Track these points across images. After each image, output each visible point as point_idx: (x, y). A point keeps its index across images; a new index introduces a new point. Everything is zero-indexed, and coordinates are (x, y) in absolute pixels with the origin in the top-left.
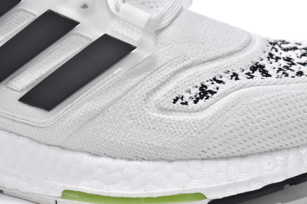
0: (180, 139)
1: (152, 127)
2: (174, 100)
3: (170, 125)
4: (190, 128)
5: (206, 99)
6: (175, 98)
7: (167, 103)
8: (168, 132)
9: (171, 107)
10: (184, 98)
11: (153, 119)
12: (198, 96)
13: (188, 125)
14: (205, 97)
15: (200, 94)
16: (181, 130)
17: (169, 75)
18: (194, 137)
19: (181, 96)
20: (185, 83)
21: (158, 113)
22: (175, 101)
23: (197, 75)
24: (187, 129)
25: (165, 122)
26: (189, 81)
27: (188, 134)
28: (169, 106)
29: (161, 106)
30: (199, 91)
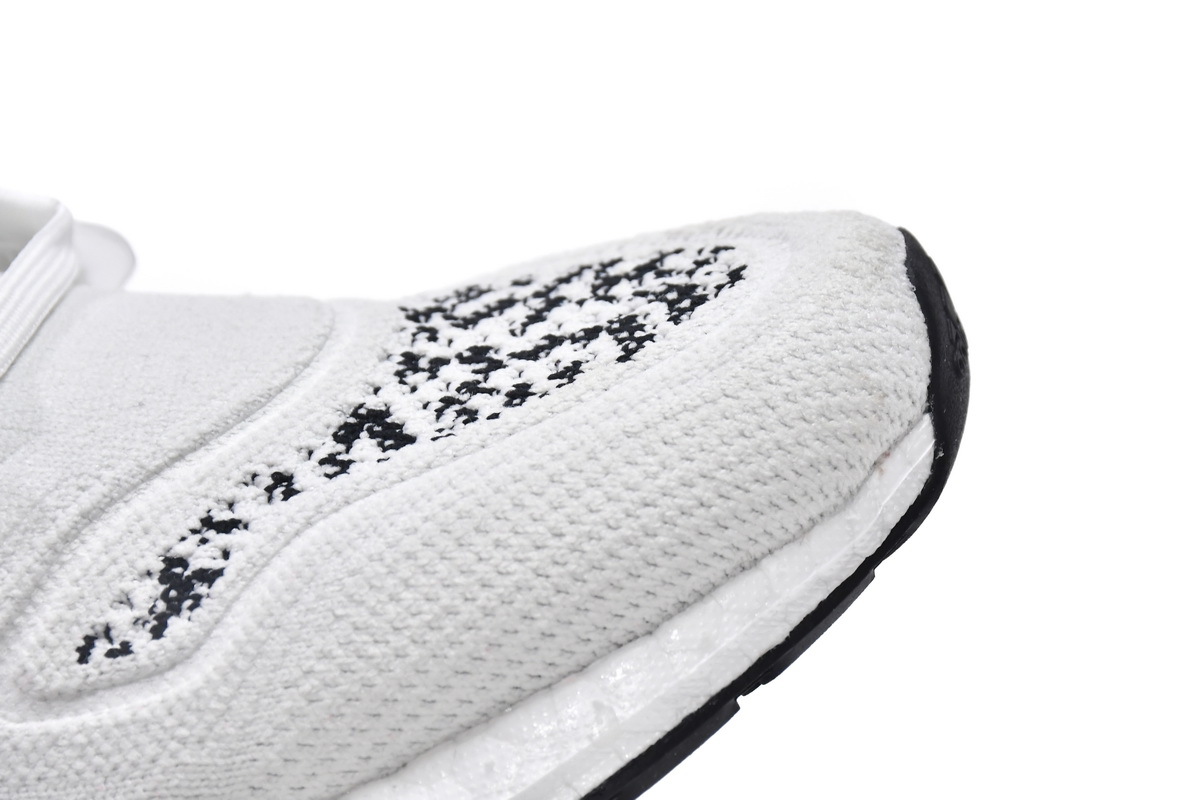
0: (139, 788)
1: (32, 776)
2: (79, 649)
3: (90, 750)
4: (161, 735)
5: (191, 608)
6: (82, 643)
7: (58, 669)
8: (93, 775)
9: (75, 683)
10: (113, 633)
11: (25, 745)
12: (161, 606)
13: (154, 728)
14: (188, 603)
15: (165, 596)
16: (133, 755)
17: (36, 566)
18: (186, 765)
19: (100, 629)
20: (102, 573)
21: (40, 717)
22: (84, 654)
23: (138, 528)
24: (154, 745)
25: (71, 745)
26: (114, 562)
27: (164, 761)
28: (66, 678)
29: (41, 690)
30: (162, 588)
